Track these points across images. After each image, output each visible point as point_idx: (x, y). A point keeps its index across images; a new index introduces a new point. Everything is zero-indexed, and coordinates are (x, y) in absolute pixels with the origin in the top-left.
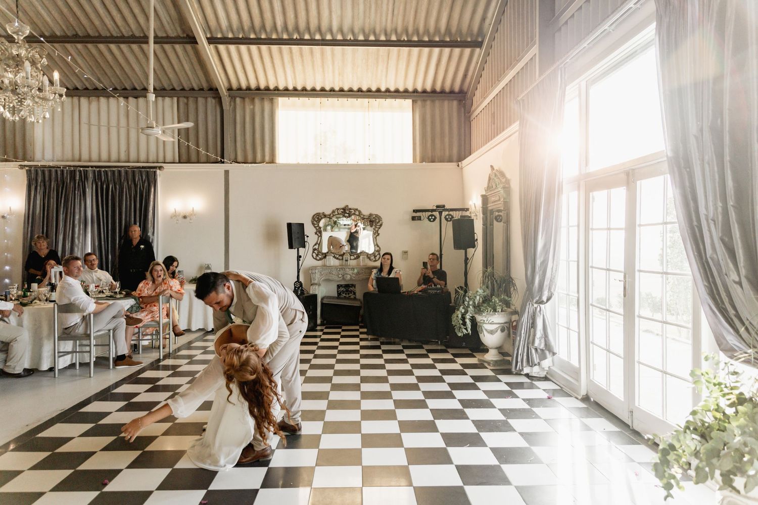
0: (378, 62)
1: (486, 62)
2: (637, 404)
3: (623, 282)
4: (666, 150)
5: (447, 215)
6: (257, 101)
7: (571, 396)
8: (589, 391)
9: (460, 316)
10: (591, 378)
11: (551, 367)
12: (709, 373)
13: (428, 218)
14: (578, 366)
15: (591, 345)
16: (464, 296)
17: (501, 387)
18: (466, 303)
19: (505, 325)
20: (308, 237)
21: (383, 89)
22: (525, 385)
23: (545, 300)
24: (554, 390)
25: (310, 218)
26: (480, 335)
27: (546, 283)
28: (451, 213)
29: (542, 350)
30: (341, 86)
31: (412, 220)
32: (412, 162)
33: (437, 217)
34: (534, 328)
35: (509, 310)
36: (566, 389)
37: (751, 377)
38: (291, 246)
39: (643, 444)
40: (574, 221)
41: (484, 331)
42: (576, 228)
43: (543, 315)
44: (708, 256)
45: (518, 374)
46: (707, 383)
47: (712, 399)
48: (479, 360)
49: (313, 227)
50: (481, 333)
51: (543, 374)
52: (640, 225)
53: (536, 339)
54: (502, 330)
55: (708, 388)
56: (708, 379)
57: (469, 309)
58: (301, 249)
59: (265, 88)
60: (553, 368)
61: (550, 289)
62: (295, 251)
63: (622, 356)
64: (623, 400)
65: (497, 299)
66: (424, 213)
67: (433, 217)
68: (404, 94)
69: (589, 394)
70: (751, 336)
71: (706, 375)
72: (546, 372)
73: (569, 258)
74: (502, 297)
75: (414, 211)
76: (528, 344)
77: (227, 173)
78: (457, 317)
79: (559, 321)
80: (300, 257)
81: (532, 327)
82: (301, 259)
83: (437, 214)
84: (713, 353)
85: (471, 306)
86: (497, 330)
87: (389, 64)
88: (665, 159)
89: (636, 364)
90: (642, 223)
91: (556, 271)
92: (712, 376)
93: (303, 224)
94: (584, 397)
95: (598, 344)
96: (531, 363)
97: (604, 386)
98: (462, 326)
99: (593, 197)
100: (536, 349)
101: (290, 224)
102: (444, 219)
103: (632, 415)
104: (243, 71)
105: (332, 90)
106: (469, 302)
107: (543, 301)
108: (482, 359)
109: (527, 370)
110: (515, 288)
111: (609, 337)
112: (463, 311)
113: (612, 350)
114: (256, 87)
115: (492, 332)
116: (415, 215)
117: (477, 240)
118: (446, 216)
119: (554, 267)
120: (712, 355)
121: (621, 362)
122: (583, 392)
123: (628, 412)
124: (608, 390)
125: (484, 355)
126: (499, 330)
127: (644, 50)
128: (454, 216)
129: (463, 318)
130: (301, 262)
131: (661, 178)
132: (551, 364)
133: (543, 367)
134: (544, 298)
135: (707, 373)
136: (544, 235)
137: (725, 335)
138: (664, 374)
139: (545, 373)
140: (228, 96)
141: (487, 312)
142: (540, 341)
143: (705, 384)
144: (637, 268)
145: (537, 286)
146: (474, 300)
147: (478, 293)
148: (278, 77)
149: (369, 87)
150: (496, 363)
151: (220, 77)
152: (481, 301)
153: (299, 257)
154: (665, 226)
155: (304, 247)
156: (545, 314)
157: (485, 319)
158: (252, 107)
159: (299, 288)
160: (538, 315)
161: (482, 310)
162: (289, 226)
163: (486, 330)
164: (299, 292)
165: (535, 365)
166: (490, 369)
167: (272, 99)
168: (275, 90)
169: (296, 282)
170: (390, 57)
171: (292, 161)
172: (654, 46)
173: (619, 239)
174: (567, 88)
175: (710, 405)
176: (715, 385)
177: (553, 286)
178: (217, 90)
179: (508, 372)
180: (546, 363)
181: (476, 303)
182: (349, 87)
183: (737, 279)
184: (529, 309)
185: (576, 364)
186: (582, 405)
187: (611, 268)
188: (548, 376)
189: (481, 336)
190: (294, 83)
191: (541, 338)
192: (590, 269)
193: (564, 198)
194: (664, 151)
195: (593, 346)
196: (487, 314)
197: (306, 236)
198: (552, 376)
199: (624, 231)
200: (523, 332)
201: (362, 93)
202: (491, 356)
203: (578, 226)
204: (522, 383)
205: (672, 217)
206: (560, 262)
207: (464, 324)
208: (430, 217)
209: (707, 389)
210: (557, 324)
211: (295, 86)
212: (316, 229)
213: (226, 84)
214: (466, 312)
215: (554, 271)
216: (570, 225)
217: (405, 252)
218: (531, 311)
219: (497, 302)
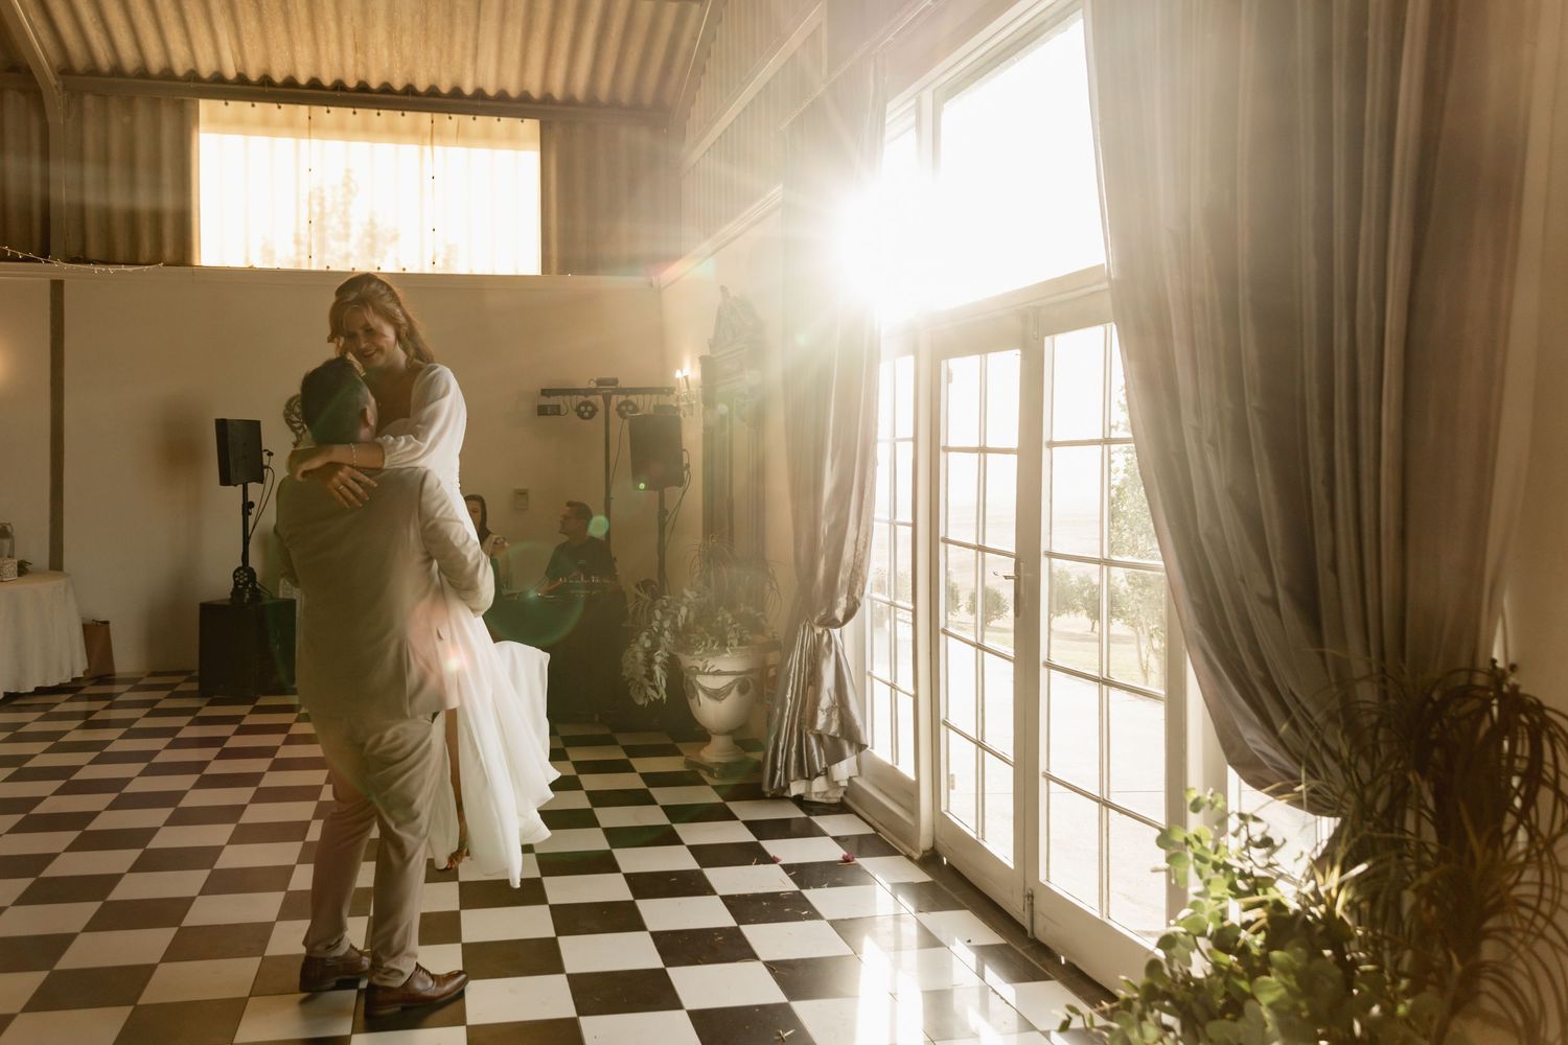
0: (452, 24)
1: (715, 37)
2: (1042, 878)
3: (1012, 581)
4: (1108, 263)
5: (622, 404)
6: (141, 106)
7: (896, 853)
8: (938, 839)
9: (640, 656)
10: (943, 808)
11: (855, 780)
12: (1203, 838)
13: (577, 410)
14: (913, 778)
15: (943, 729)
16: (652, 607)
17: (735, 833)
18: (655, 624)
19: (750, 676)
20: (270, 454)
21: (468, 90)
22: (794, 828)
23: (840, 619)
24: (861, 838)
25: (282, 408)
26: (690, 701)
27: (843, 576)
28: (632, 398)
29: (833, 738)
30: (362, 78)
31: (539, 414)
32: (540, 274)
33: (599, 407)
34: (815, 685)
35: (760, 639)
36: (886, 835)
37: (1302, 854)
38: (226, 480)
39: (1057, 978)
40: (906, 429)
41: (700, 692)
42: (911, 444)
43: (837, 655)
44: (1201, 532)
45: (780, 796)
46: (1197, 862)
47: (1210, 901)
48: (688, 763)
49: (288, 429)
50: (692, 698)
51: (835, 797)
52: (1052, 444)
53: (820, 713)
54: (743, 690)
55: (1199, 873)
56: (1201, 853)
57: (662, 640)
58: (253, 487)
59: (162, 72)
60: (858, 781)
61: (851, 592)
62: (236, 492)
63: (1010, 757)
64: (1012, 866)
65: (728, 615)
66: (567, 398)
67: (590, 408)
68: (519, 105)
69: (939, 848)
70: (1299, 734)
71: (1196, 843)
72: (842, 790)
73: (895, 518)
74: (742, 610)
75: (545, 392)
76: (800, 724)
77: (57, 287)
78: (635, 657)
79: (872, 668)
80: (252, 505)
81: (810, 683)
82: (254, 511)
83: (598, 400)
84: (1211, 790)
85: (666, 633)
86: (731, 689)
87: (481, 31)
88: (1106, 285)
89: (1042, 781)
90: (1055, 439)
91: (865, 547)
92: (1209, 845)
93: (259, 422)
94: (927, 854)
95: (959, 727)
96: (807, 773)
97: (970, 828)
98: (646, 681)
99: (948, 370)
100: (820, 737)
101: (224, 421)
102: (616, 413)
103: (1032, 904)
104: (100, 25)
105: (339, 86)
106: (661, 622)
107: (836, 620)
108: (696, 760)
109: (796, 788)
110: (774, 586)
111: (983, 710)
112: (648, 644)
113: (988, 742)
114: (138, 68)
115: (717, 695)
116: (545, 401)
117: (688, 465)
118: (619, 406)
119: (861, 537)
120: (1209, 797)
121: (1008, 772)
122: (924, 843)
123: (1024, 897)
124: (981, 841)
125: (699, 750)
126: (735, 689)
127: (1059, 22)
128: (640, 406)
129: (650, 661)
130: (251, 519)
131: (1099, 330)
132: (855, 772)
133: (835, 779)
134: (839, 614)
135: (1198, 839)
136: (837, 461)
137: (1240, 727)
138: (1104, 808)
139: (840, 794)
140: (60, 89)
141: (706, 645)
142: (829, 716)
143: (1194, 863)
144: (1044, 547)
145: (821, 584)
146: (676, 617)
147: (685, 600)
148: (196, 47)
149: (432, 82)
150: (727, 769)
151: (38, 38)
152: (691, 620)
153: (247, 506)
154: (1106, 447)
155: (261, 480)
156: (840, 651)
157: (700, 665)
158: (127, 119)
159: (245, 584)
160: (824, 653)
161: (692, 641)
162: (222, 425)
163: (704, 690)
164: (247, 596)
165: (818, 775)
166: (713, 787)
167: (183, 100)
168: (189, 81)
169: (238, 570)
170: (482, 10)
171: (234, 259)
172: (1081, 10)
173: (1004, 474)
174: (889, 106)
175: (1207, 920)
176: (1216, 867)
177: (860, 585)
178: (29, 71)
179: (752, 792)
180: (843, 770)
181: (680, 624)
182: (382, 81)
183: (1267, 592)
184: (804, 638)
185: (910, 774)
186: (921, 877)
187: (988, 545)
188: (848, 801)
189: (693, 703)
190: (239, 62)
191: (829, 711)
192: (942, 546)
193: (884, 371)
194: (1103, 265)
195: (947, 731)
196: (705, 651)
197: (265, 454)
198: (856, 801)
199: (1014, 458)
200: (789, 696)
201: (416, 98)
202: (714, 753)
203: (915, 440)
204: (786, 822)
205: (1122, 429)
206: (875, 524)
207: (650, 675)
208: (583, 408)
209: (1197, 876)
210: (870, 674)
211: (242, 71)
212: (297, 435)
213: (56, 58)
214: (655, 647)
215: (860, 547)
216: (898, 436)
217: (521, 494)
218: (808, 643)
219: (730, 621)
